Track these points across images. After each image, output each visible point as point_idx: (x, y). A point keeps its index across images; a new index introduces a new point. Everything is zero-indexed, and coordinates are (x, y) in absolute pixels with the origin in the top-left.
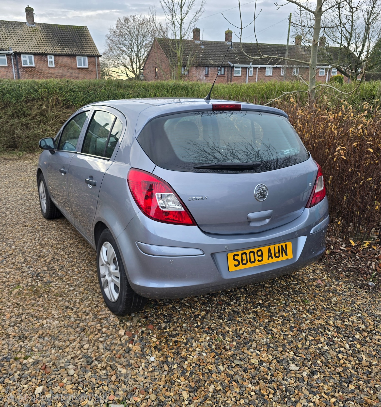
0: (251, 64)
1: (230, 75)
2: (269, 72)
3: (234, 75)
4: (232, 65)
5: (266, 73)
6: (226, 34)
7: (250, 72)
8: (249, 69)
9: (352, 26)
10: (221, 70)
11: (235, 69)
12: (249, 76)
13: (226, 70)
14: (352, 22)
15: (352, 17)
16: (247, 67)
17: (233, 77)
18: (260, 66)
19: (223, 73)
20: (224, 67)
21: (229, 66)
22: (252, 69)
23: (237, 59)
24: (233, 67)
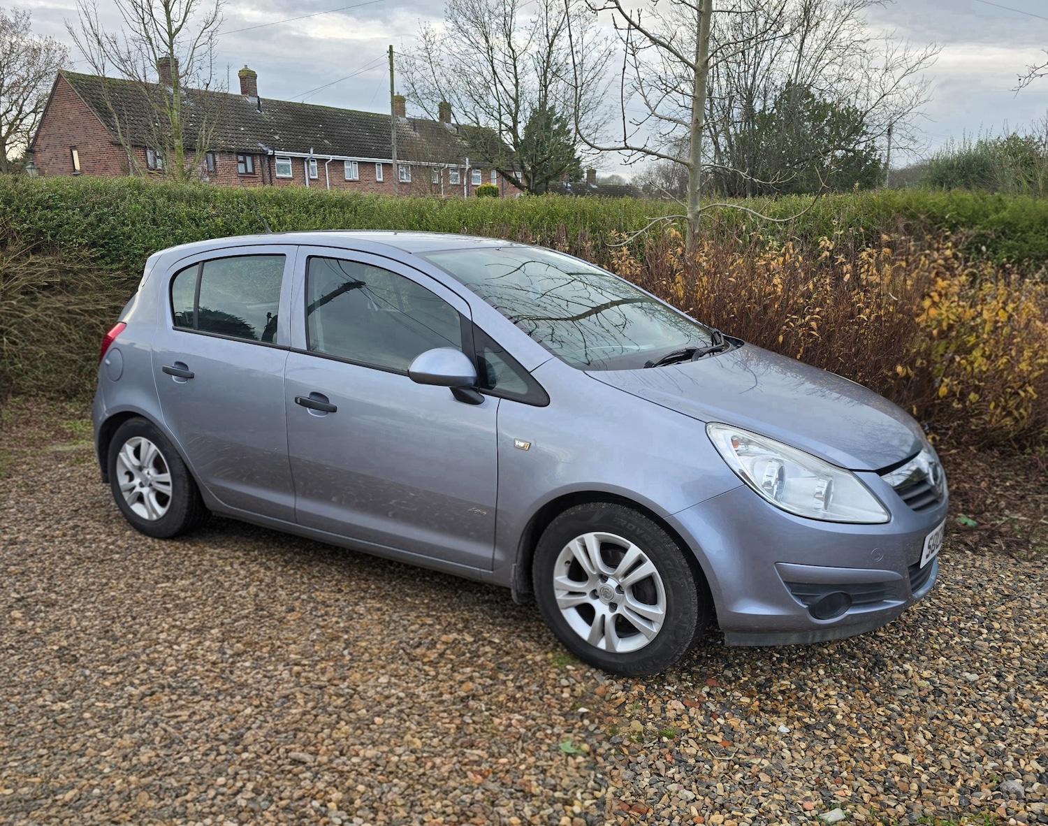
0: (312, 151)
1: (267, 174)
2: (352, 171)
3: (278, 175)
4: (270, 152)
5: (346, 173)
6: (242, 79)
7: (313, 170)
8: (308, 162)
9: (516, 85)
10: (245, 162)
11: (278, 162)
12: (311, 180)
13: (258, 162)
14: (516, 77)
15: (515, 67)
16: (303, 159)
17: (274, 179)
18: (331, 157)
19: (250, 170)
20: (253, 155)
21: (263, 154)
22: (315, 164)
23: (277, 137)
24: (273, 156)
